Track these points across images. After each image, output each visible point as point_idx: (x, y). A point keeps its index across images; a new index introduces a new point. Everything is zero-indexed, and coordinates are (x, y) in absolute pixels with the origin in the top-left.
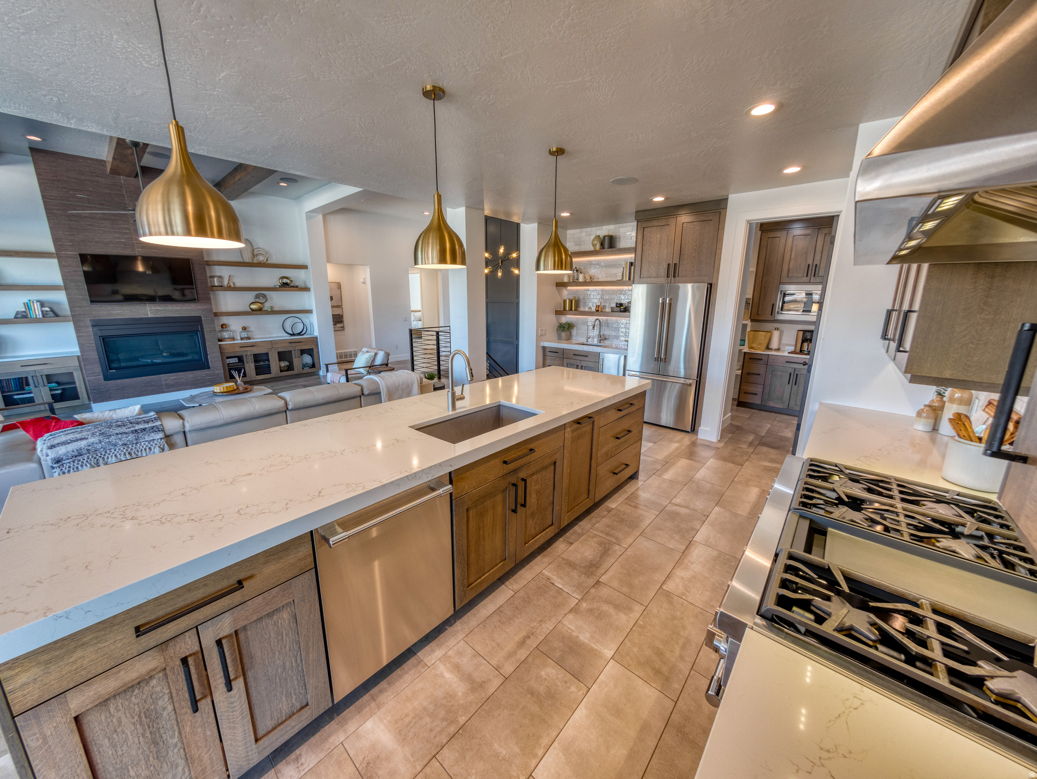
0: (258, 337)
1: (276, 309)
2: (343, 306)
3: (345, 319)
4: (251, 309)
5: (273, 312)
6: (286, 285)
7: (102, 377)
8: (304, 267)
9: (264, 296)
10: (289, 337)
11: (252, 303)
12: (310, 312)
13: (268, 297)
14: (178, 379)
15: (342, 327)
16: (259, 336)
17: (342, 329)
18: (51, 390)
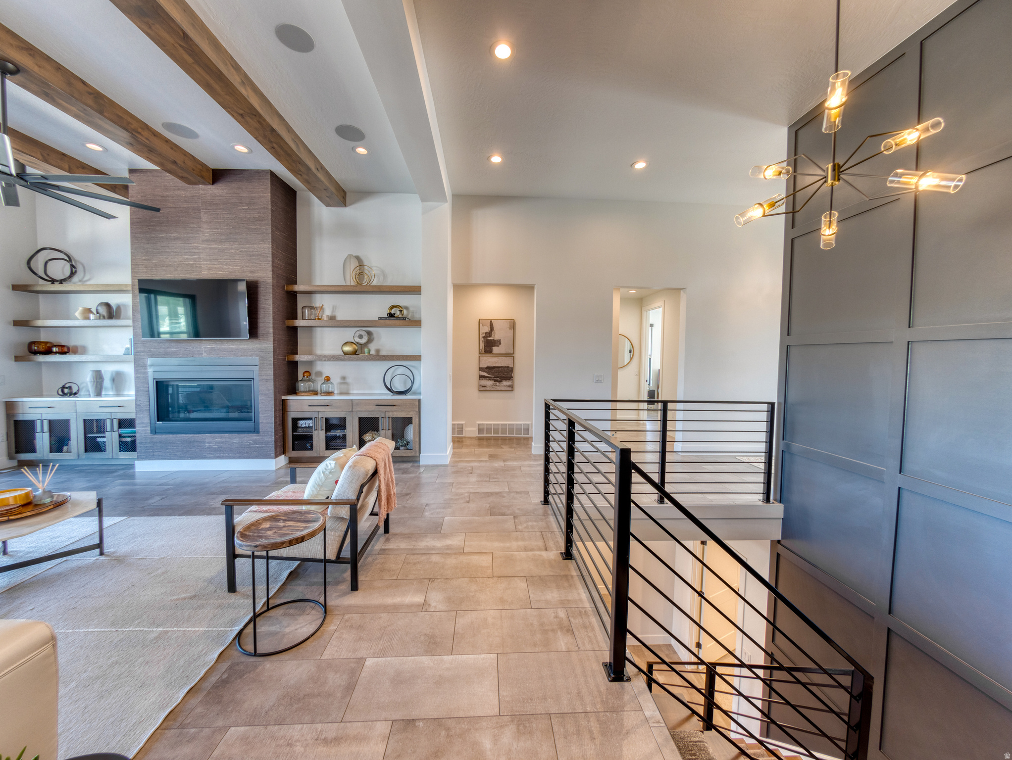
0: (355, 392)
1: (383, 353)
2: (517, 355)
3: (517, 374)
4: (343, 351)
5: (379, 357)
6: (393, 317)
7: (149, 428)
8: (415, 290)
9: (369, 334)
10: (389, 396)
11: (346, 344)
12: (418, 358)
13: (375, 335)
14: (222, 442)
15: (509, 386)
16: (357, 393)
17: (510, 389)
18: (120, 436)
